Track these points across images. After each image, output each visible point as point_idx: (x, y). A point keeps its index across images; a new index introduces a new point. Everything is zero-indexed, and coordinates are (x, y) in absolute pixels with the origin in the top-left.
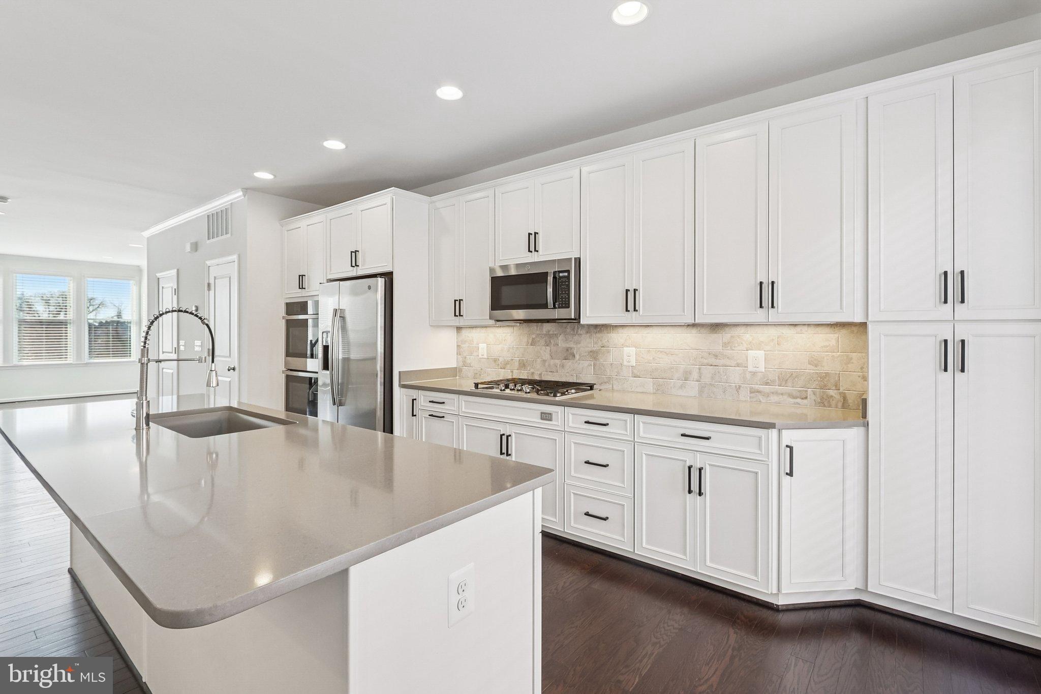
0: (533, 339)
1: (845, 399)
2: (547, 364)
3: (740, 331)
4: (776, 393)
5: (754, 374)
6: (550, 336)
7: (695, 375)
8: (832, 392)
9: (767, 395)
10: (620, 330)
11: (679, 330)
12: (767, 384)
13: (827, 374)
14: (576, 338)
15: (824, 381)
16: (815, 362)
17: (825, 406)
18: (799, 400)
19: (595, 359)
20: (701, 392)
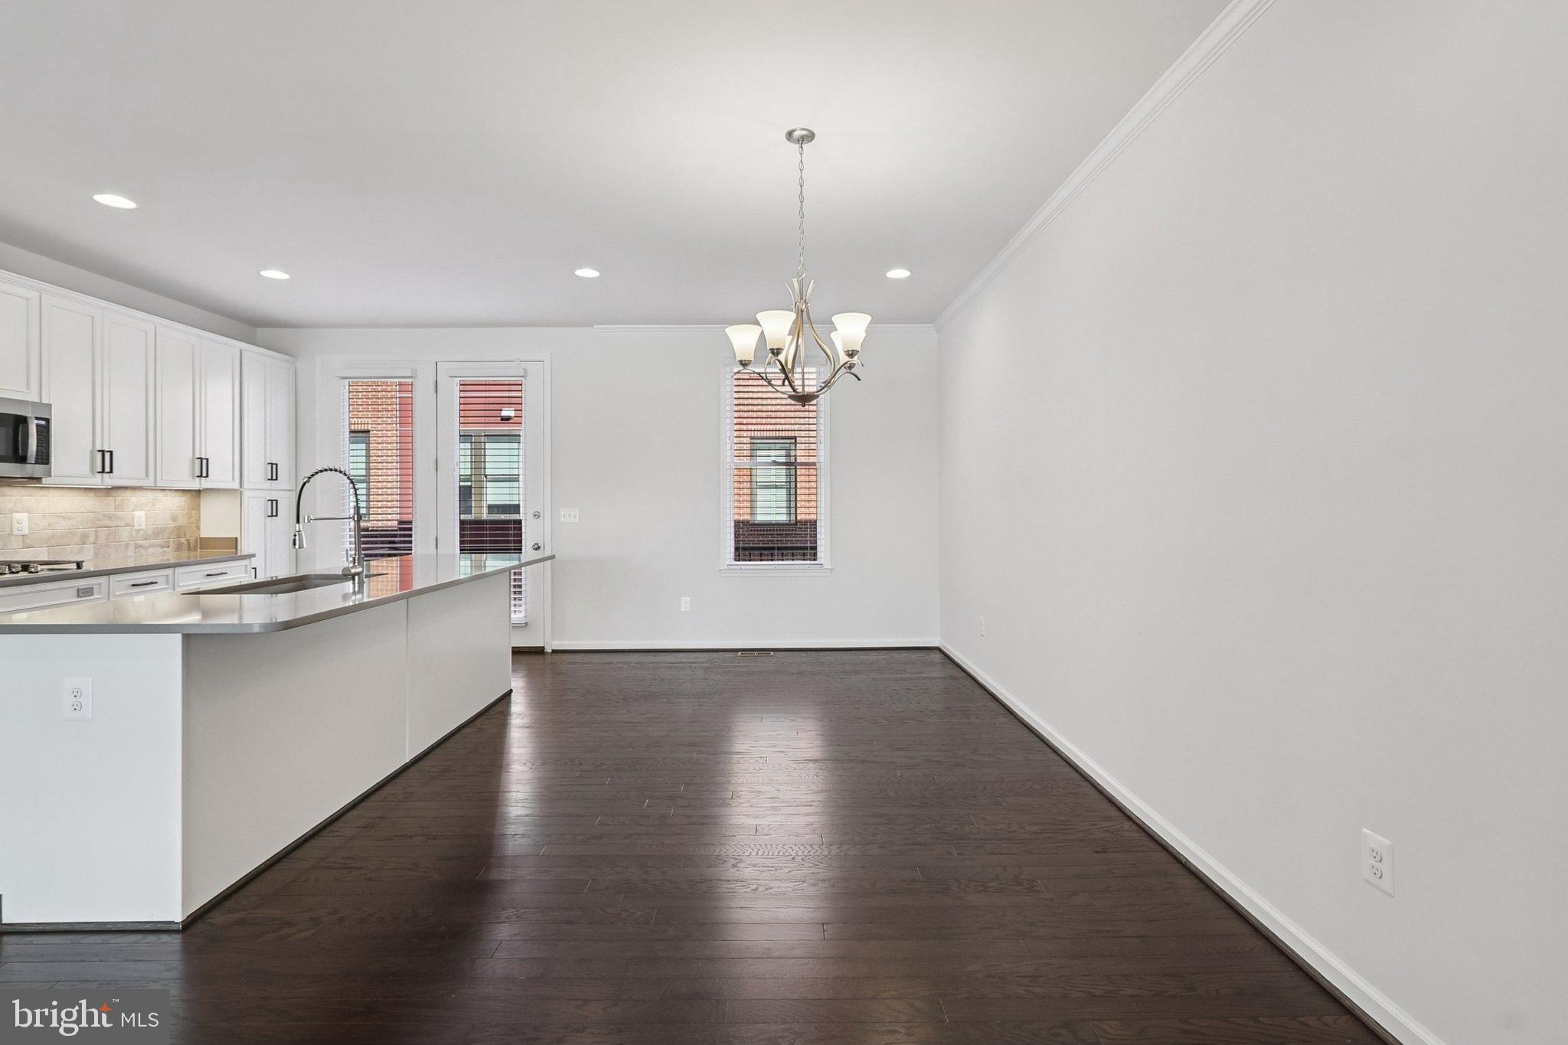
1: (189, 544)
3: (128, 494)
4: (152, 546)
5: (138, 531)
7: (92, 538)
8: (183, 540)
9: (146, 549)
12: (146, 539)
13: (180, 526)
15: (179, 531)
16: (174, 518)
17: (179, 551)
18: (165, 549)
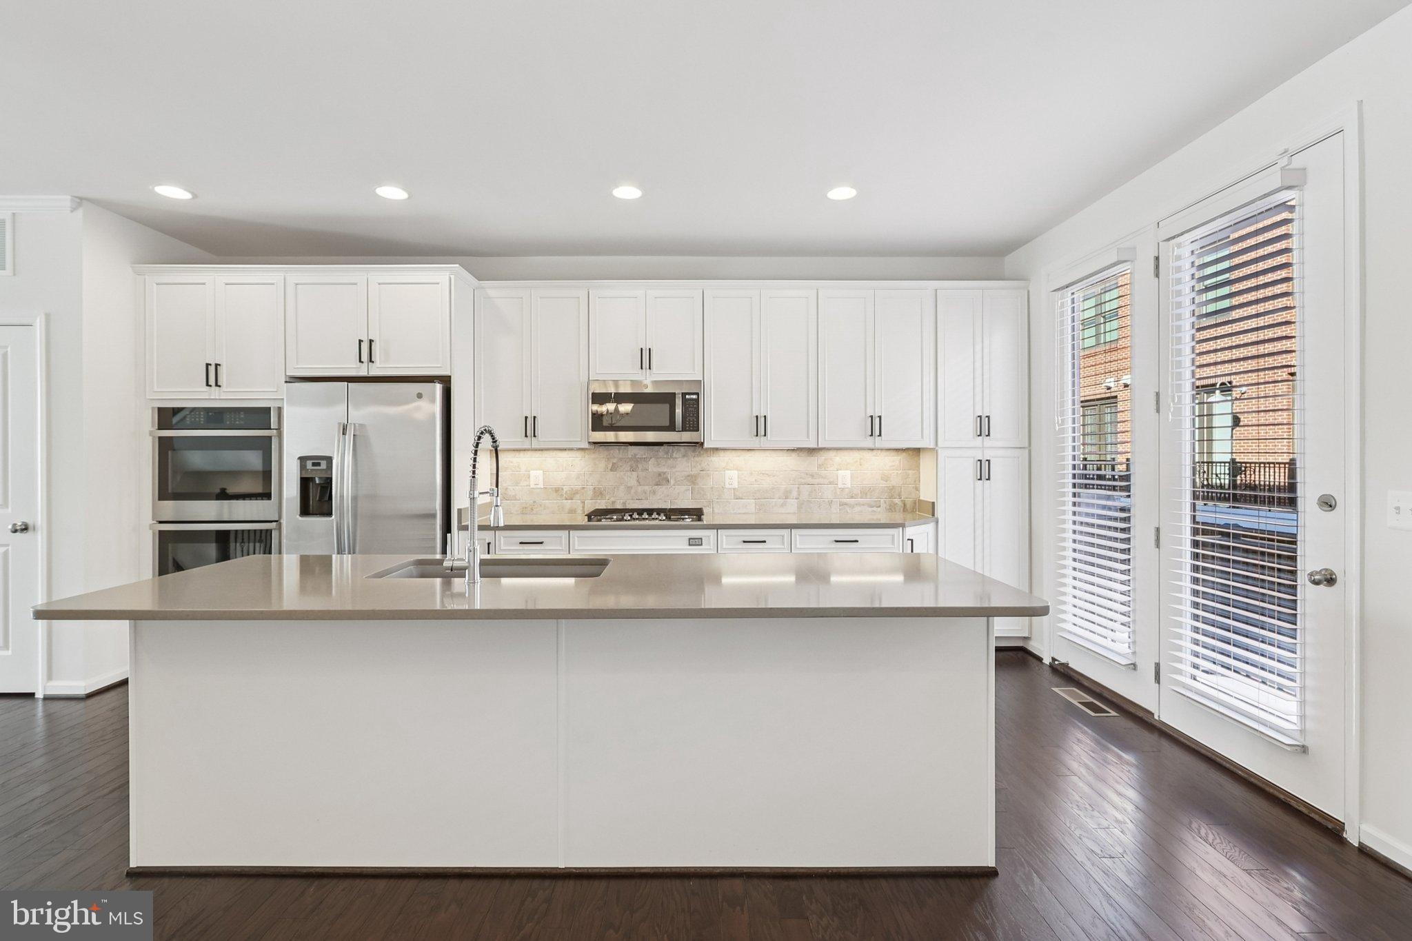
0: (613, 464)
1: (905, 505)
2: (633, 491)
3: (832, 454)
4: (858, 504)
5: (842, 489)
6: (636, 460)
7: (795, 494)
8: (897, 501)
9: (852, 506)
10: (722, 454)
11: (781, 453)
12: (852, 497)
13: (893, 487)
14: (670, 462)
15: (892, 492)
16: (886, 478)
17: (892, 511)
18: (875, 509)
19: (693, 483)
20: (799, 508)
